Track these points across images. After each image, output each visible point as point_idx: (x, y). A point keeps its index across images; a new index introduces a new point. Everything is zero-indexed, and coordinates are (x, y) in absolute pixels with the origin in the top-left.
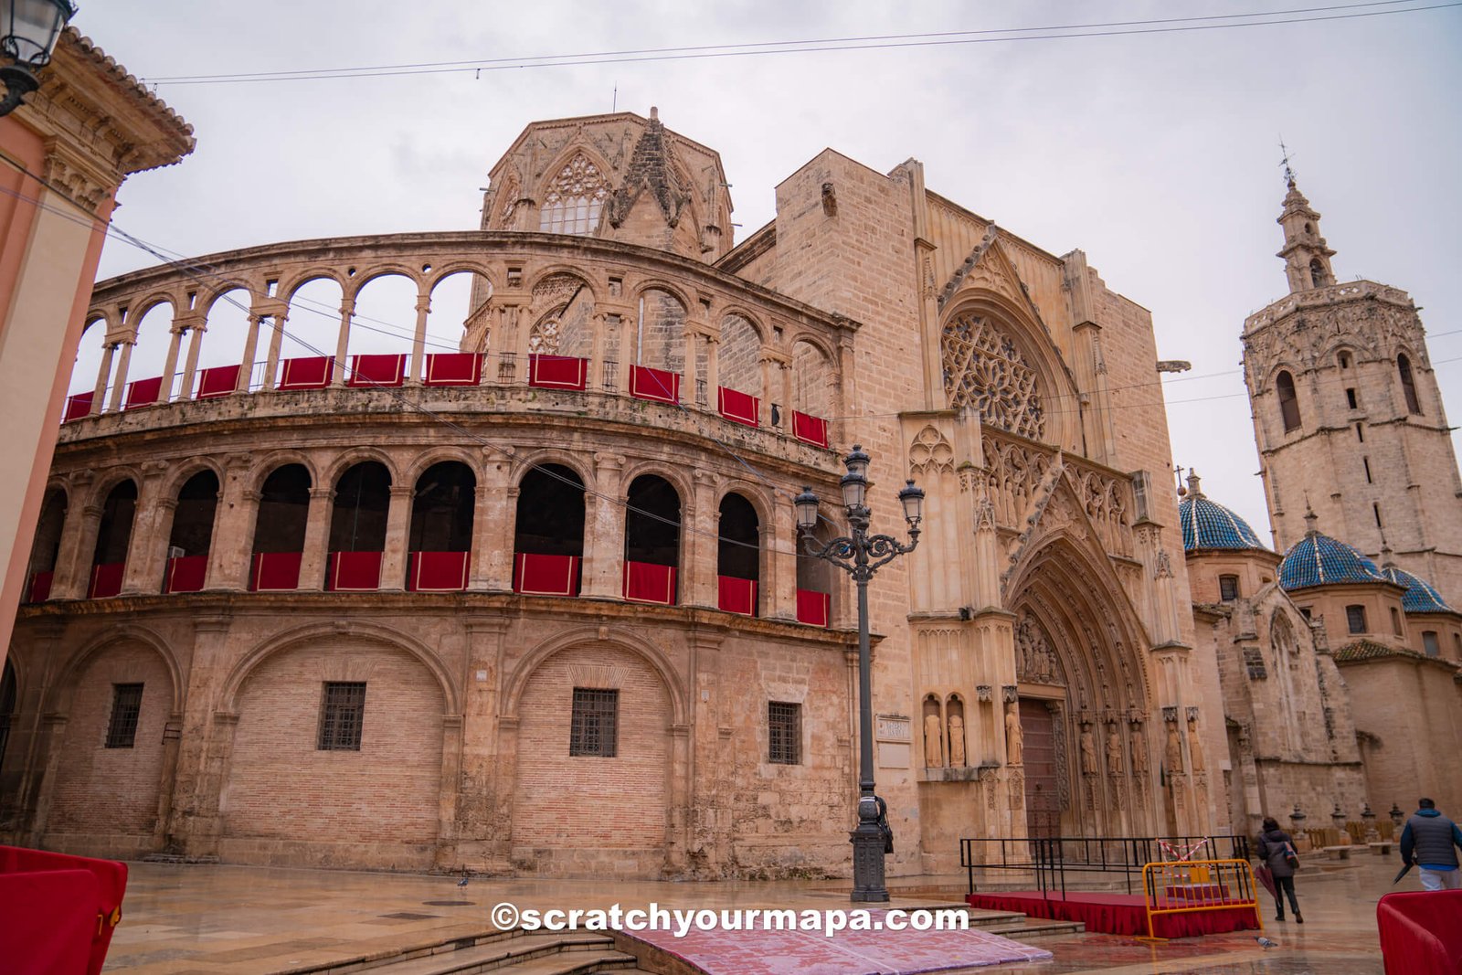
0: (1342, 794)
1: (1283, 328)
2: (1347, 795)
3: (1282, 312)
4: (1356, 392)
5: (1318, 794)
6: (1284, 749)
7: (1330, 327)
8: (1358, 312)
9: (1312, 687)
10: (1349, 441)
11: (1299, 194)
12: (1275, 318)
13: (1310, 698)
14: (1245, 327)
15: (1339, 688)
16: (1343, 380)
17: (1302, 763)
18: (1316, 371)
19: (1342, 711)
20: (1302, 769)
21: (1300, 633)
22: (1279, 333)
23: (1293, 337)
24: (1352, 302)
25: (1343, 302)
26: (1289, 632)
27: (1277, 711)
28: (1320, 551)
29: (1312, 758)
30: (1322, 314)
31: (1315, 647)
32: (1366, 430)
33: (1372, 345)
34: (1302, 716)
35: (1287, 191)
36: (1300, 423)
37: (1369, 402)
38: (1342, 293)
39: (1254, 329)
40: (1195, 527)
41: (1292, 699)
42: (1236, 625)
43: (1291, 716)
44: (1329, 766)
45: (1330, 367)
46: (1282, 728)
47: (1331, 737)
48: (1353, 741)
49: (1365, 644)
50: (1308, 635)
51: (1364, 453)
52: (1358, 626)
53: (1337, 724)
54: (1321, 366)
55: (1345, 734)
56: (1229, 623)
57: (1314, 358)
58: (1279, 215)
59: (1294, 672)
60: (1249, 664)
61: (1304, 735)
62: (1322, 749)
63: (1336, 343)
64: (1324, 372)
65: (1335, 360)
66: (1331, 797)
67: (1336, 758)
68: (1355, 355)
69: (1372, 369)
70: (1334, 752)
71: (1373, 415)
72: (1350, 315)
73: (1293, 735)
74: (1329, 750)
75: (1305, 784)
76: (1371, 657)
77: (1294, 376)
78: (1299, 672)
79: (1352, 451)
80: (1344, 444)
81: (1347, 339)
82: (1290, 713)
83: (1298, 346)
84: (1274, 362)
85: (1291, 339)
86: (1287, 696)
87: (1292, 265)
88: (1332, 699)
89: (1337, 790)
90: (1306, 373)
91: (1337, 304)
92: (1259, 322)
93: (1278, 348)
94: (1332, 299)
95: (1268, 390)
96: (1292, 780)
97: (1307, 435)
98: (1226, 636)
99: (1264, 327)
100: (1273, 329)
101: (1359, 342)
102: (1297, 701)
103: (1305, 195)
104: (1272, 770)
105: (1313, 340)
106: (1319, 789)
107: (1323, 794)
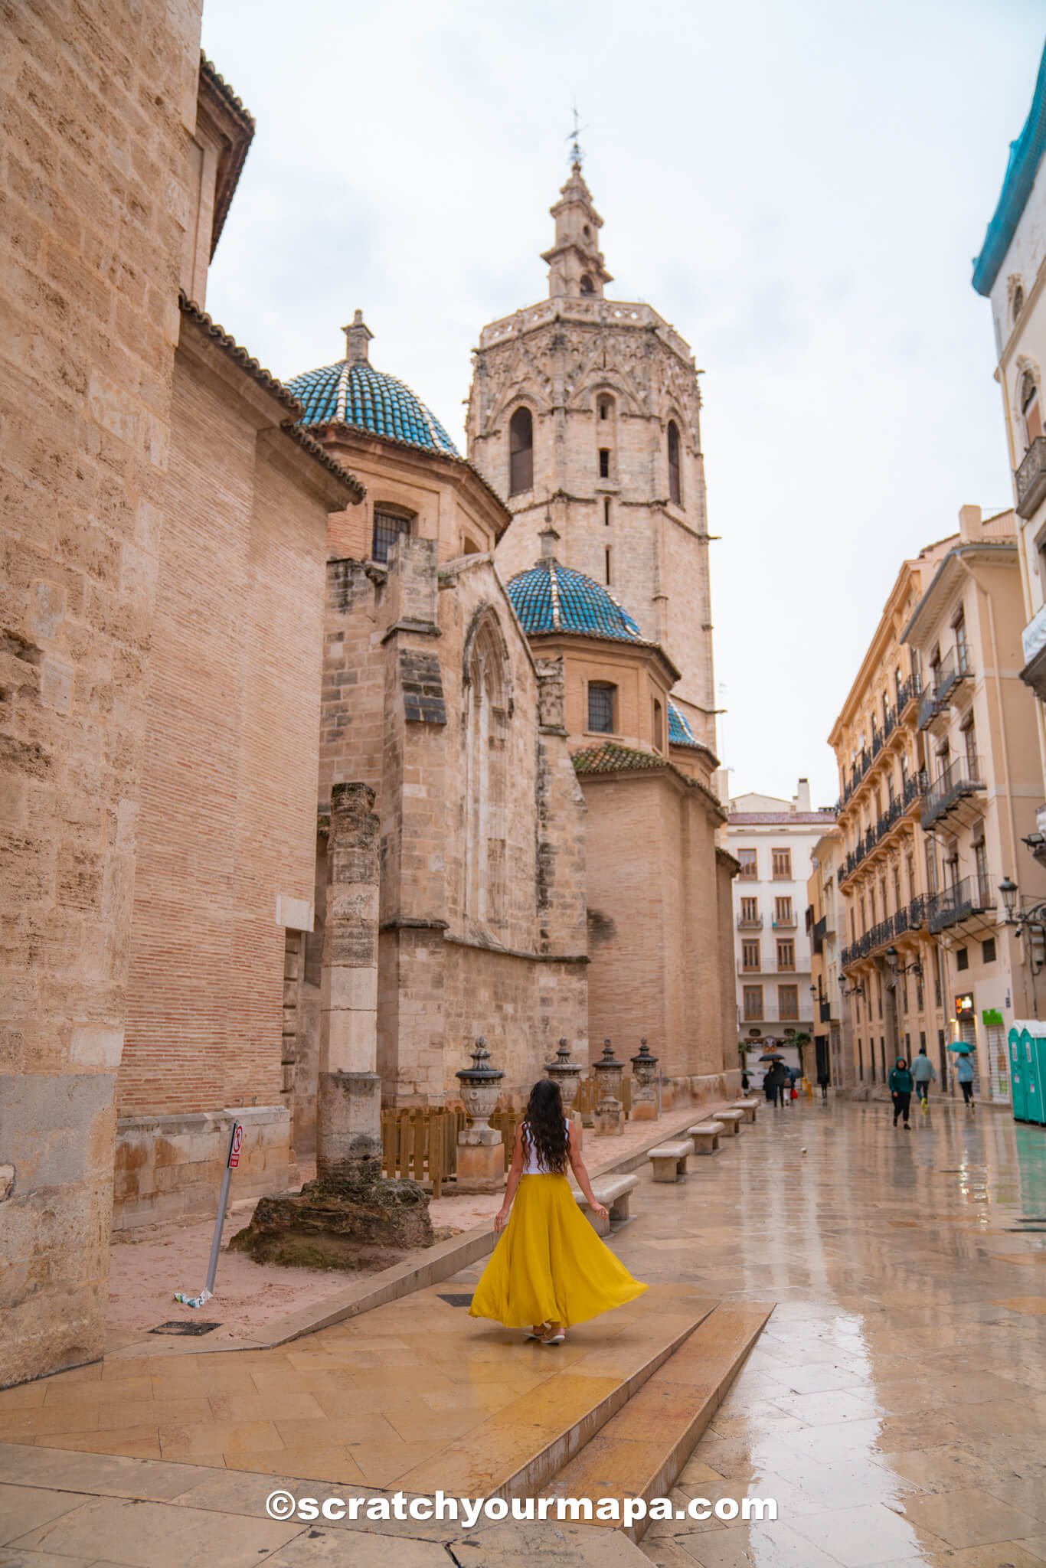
0: (546, 1021)
1: (532, 346)
2: (554, 1023)
3: (536, 321)
4: (611, 455)
5: (504, 1018)
6: (454, 912)
7: (594, 356)
8: (633, 346)
9: (524, 794)
10: (593, 519)
11: (582, 181)
12: (524, 330)
13: (518, 815)
14: (482, 338)
15: (570, 806)
16: (598, 433)
17: (484, 950)
18: (567, 412)
19: (570, 852)
20: (483, 959)
21: (519, 679)
22: (527, 352)
23: (544, 360)
24: (628, 329)
25: (617, 326)
26: (499, 667)
27: (451, 822)
28: (559, 584)
29: (504, 940)
30: (587, 336)
31: (540, 718)
32: (615, 509)
33: (642, 394)
34: (497, 849)
35: (569, 174)
36: (531, 484)
37: (625, 472)
38: (618, 314)
39: (493, 342)
40: (342, 394)
41: (485, 809)
42: (395, 600)
43: (477, 844)
44: (530, 961)
45: (585, 412)
46: (457, 862)
47: (543, 903)
48: (579, 916)
49: (610, 749)
50: (532, 691)
51: (607, 541)
52: (602, 721)
53: (557, 877)
54: (574, 407)
55: (569, 900)
56: (378, 597)
57: (567, 392)
58: (553, 203)
59: (495, 754)
60: (408, 687)
61: (495, 889)
62: (524, 924)
63: (599, 380)
64: (577, 417)
65: (593, 404)
66: (526, 1026)
67: (545, 947)
68: (619, 402)
69: (636, 427)
70: (544, 934)
71: (628, 490)
72: (623, 347)
73: (476, 887)
74: (536, 929)
75: (484, 994)
76: (621, 769)
77: (535, 415)
78: (506, 755)
79: (593, 534)
80: (584, 523)
81: (613, 378)
82: (475, 836)
83: (549, 373)
84: (511, 393)
85: (540, 362)
86: (476, 800)
87: (558, 272)
88: (554, 827)
89: (538, 1012)
90: (552, 412)
91: (610, 327)
92: (502, 333)
93: (519, 375)
94: (604, 318)
95: (496, 433)
96: (461, 985)
97: (537, 502)
98: (368, 625)
99: (508, 341)
100: (518, 344)
101: (628, 386)
102: (494, 815)
103: (590, 185)
104: (422, 954)
105: (569, 369)
106: (509, 1008)
107: (514, 1019)
